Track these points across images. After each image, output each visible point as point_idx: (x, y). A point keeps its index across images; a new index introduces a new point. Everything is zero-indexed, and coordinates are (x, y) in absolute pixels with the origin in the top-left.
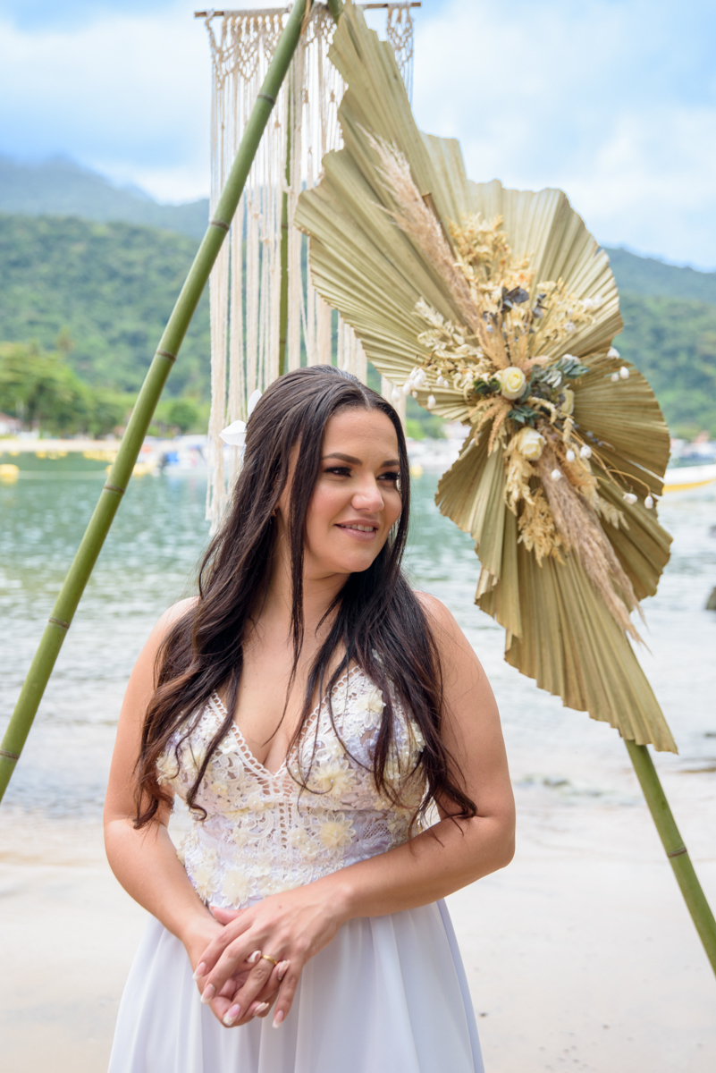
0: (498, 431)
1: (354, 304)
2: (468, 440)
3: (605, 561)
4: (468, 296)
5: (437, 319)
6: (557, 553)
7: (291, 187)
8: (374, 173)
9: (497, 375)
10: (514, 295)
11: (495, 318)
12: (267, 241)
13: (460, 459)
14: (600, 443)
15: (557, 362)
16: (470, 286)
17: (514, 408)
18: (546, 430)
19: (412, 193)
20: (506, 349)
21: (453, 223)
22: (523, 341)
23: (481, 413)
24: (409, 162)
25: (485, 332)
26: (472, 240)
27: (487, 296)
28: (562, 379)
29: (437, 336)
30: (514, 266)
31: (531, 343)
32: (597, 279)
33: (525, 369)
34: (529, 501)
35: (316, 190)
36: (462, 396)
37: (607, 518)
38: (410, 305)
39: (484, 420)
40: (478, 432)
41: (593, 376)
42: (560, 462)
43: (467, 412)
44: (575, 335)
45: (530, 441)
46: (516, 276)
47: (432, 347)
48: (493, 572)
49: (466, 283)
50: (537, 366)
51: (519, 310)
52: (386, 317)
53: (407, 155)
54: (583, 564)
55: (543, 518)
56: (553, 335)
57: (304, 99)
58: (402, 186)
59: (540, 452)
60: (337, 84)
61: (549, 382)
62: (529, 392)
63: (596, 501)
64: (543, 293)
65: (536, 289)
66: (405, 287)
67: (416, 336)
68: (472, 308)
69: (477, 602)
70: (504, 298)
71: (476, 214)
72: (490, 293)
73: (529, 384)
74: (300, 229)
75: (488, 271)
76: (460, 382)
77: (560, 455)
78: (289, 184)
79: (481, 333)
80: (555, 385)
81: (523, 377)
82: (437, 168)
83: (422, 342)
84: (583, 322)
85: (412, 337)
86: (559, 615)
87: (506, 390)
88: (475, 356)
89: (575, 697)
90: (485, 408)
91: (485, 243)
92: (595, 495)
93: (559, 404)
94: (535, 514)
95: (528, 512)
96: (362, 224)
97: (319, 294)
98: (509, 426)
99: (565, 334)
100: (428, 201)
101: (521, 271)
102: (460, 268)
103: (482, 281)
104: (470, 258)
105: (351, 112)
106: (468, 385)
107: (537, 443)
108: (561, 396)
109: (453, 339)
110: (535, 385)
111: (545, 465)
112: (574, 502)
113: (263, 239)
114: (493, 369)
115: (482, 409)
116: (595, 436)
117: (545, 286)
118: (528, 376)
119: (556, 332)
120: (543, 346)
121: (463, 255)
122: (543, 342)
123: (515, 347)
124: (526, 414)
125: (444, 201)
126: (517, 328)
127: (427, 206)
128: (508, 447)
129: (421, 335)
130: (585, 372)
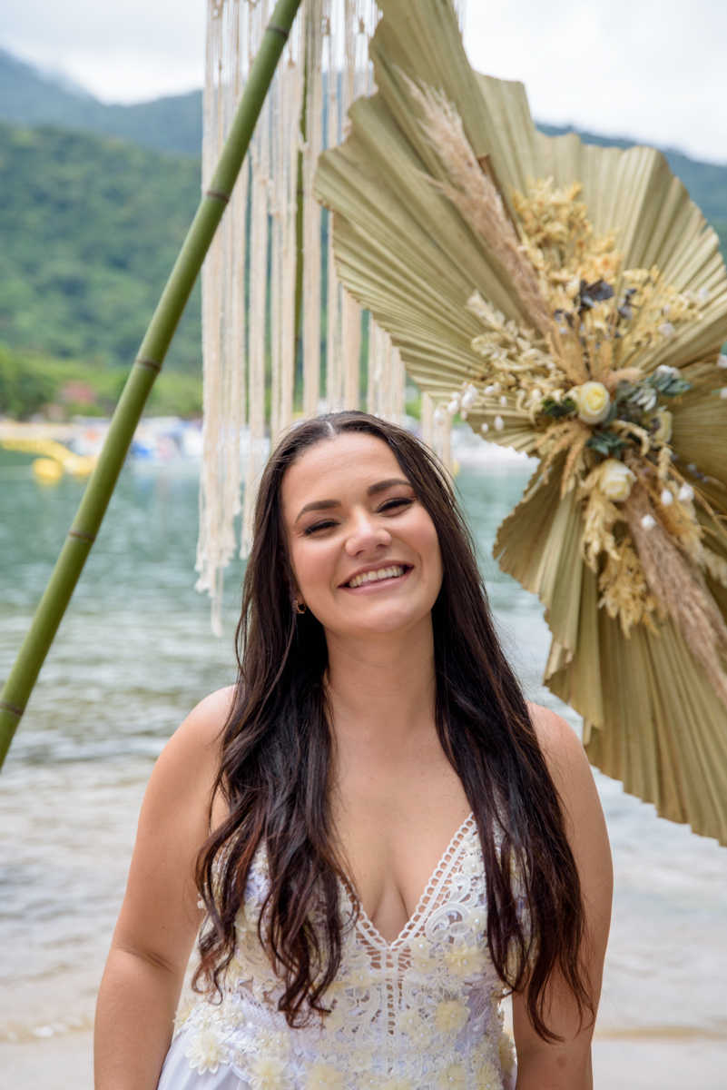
0: (574, 465)
1: (390, 301)
2: (535, 477)
3: (711, 632)
4: (536, 289)
5: (497, 319)
6: (649, 620)
7: (307, 144)
8: (415, 129)
9: (572, 393)
10: (594, 291)
11: (569, 318)
12: (278, 214)
13: (525, 500)
14: (706, 479)
15: (650, 375)
16: (538, 277)
17: (594, 435)
18: (635, 462)
19: (465, 157)
20: (585, 359)
21: (518, 193)
22: (607, 348)
23: (552, 442)
24: (460, 113)
25: (557, 336)
26: (542, 214)
27: (560, 289)
28: (657, 399)
29: (495, 341)
30: (595, 249)
31: (617, 349)
32: (702, 267)
33: (609, 384)
34: (614, 554)
35: (341, 150)
36: (527, 419)
37: (714, 573)
38: (461, 300)
39: (556, 450)
40: (548, 467)
41: (697, 393)
42: (654, 505)
43: (533, 441)
44: (674, 340)
45: (615, 478)
46: (599, 261)
47: (489, 355)
48: (567, 645)
49: (532, 272)
50: (624, 382)
51: (602, 309)
52: (430, 316)
53: (458, 105)
54: (683, 634)
55: (631, 575)
56: (644, 342)
57: (324, 30)
58: (451, 148)
59: (627, 491)
60: (369, 12)
61: (641, 402)
62: (615, 414)
63: (699, 553)
64: (632, 286)
65: (623, 280)
66: (454, 277)
67: (468, 342)
68: (540, 305)
69: (547, 683)
70: (582, 294)
71: (546, 179)
72: (564, 284)
73: (615, 404)
74: (320, 202)
75: (562, 256)
76: (525, 400)
77: (653, 494)
78: (305, 140)
79: (552, 336)
80: (648, 407)
81: (607, 395)
82: (497, 120)
83: (476, 348)
84: (686, 321)
85: (464, 344)
86: (652, 700)
87: (584, 411)
88: (544, 367)
89: (673, 805)
90: (557, 435)
91: (557, 218)
92: (698, 546)
93: (652, 430)
94: (620, 570)
95: (612, 568)
96: (400, 194)
97: (346, 288)
98: (587, 458)
99: (661, 339)
100: (485, 165)
101: (605, 256)
102: (525, 254)
103: (554, 268)
104: (539, 238)
105: (385, 47)
106: (536, 402)
107: (623, 479)
108: (655, 421)
109: (517, 345)
110: (622, 405)
111: (634, 507)
112: (671, 556)
113: (273, 211)
114: (567, 385)
115: (553, 437)
116: (699, 470)
117: (634, 276)
118: (613, 393)
119: (648, 335)
120: (632, 355)
121: (529, 234)
122: (633, 348)
123: (597, 356)
124: (609, 443)
125: (505, 164)
126: (599, 331)
127: (484, 172)
128: (586, 485)
129: (475, 341)
130: (686, 389)
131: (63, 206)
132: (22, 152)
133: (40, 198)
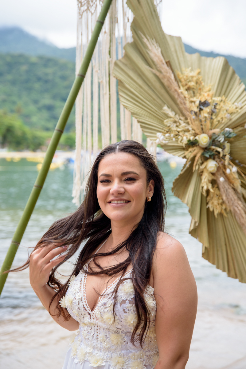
0: (198, 161)
1: (137, 108)
2: (185, 165)
4: (185, 104)
5: (173, 114)
7: (111, 58)
8: (145, 52)
9: (197, 138)
10: (204, 104)
11: (196, 113)
12: (102, 82)
13: (182, 173)
14: (242, 165)
15: (223, 131)
16: (186, 100)
17: (204, 151)
18: (218, 160)
19: (161, 61)
20: (201, 126)
21: (179, 73)
22: (208, 123)
23: (190, 153)
24: (160, 47)
25: (192, 119)
26: (187, 79)
27: (193, 104)
28: (225, 139)
29: (172, 121)
30: (205, 90)
31: (212, 123)
32: (240, 95)
33: (209, 135)
34: (211, 190)
35: (122, 60)
36: (182, 146)
38: (161, 108)
39: (192, 156)
40: (189, 162)
41: (238, 137)
42: (224, 173)
43: (184, 153)
44: (230, 120)
45: (211, 165)
46: (206, 94)
47: (170, 126)
48: (196, 220)
49: (184, 98)
50: (214, 134)
51: (207, 110)
52: (150, 113)
53: (159, 44)
54: (235, 217)
55: (218, 197)
56: (221, 120)
57: (116, 21)
58: (157, 58)
59: (216, 169)
60: (130, 15)
61: (219, 140)
62: (211, 144)
63: (240, 189)
64: (216, 102)
65: (214, 101)
66: (159, 101)
67: (163, 121)
68: (186, 109)
69: (190, 233)
70: (200, 105)
71: (189, 68)
72: (194, 102)
73: (211, 141)
74: (114, 77)
75: (194, 93)
76: (182, 140)
77: (224, 170)
78: (110, 57)
79: (190, 119)
80: (222, 141)
81: (208, 138)
82: (172, 49)
83: (166, 123)
84: (235, 113)
85: (162, 122)
86: (225, 238)
87: (201, 143)
88: (188, 129)
89: (232, 272)
90: (192, 151)
91: (192, 81)
92: (240, 187)
94: (214, 195)
95: (211, 195)
97: (122, 104)
98: (203, 158)
99: (226, 119)
100: (168, 64)
101: (208, 93)
102: (182, 92)
103: (191, 97)
104: (186, 87)
105: (136, 27)
106: (185, 141)
107: (214, 166)
108: (224, 146)
109: (179, 122)
110: (213, 141)
111: (218, 174)
112: (231, 191)
113: (100, 81)
114: (195, 135)
116: (239, 162)
117: (217, 99)
118: (210, 138)
119: (222, 118)
120: (217, 125)
121: (183, 86)
122: (217, 123)
123: (205, 126)
124: (209, 154)
125: (175, 63)
126: (206, 117)
127: (168, 66)
128: (202, 167)
129: (165, 121)
130: (234, 135)
131: (46, 81)
132: (33, 64)
133: (39, 79)
